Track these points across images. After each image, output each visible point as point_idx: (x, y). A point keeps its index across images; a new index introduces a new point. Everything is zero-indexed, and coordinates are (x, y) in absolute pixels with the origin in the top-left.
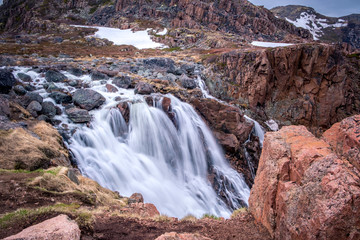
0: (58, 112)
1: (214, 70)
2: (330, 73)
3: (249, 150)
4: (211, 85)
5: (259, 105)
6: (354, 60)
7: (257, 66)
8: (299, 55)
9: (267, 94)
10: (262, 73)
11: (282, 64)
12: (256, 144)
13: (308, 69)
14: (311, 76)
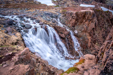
0: (22, 29)
1: (63, 16)
2: (92, 19)
3: (67, 38)
4: (61, 21)
5: (73, 26)
6: (106, 13)
7: (73, 17)
8: (84, 14)
9: (75, 24)
10: (74, 18)
11: (80, 16)
12: (70, 37)
13: (86, 18)
14: (87, 20)
